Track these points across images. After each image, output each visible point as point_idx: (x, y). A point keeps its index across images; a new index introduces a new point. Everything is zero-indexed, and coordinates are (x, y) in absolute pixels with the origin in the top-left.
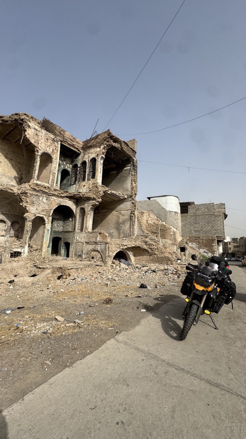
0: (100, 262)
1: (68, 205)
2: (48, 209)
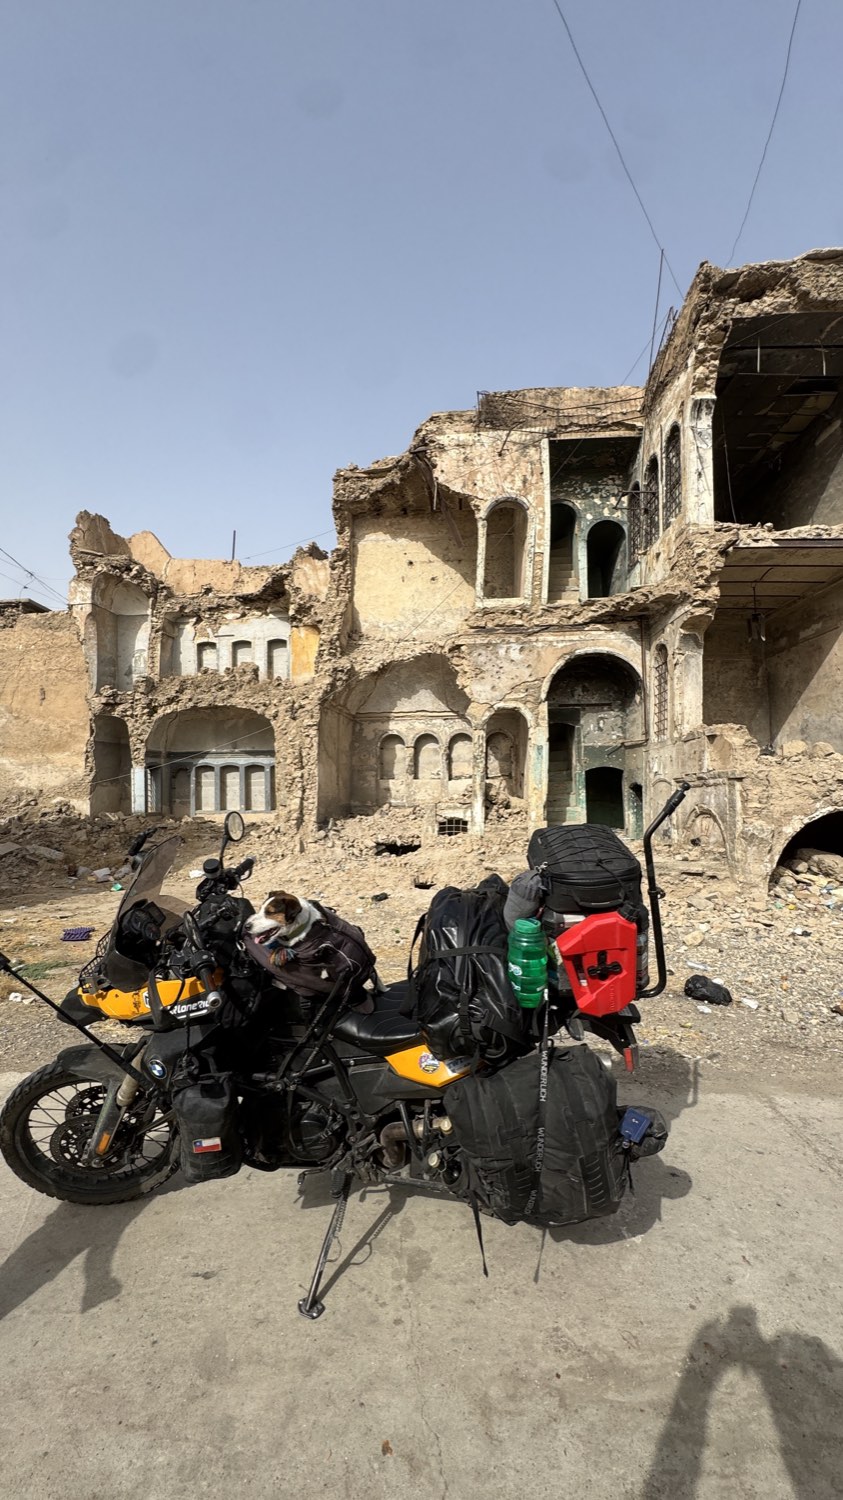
2: (530, 679)
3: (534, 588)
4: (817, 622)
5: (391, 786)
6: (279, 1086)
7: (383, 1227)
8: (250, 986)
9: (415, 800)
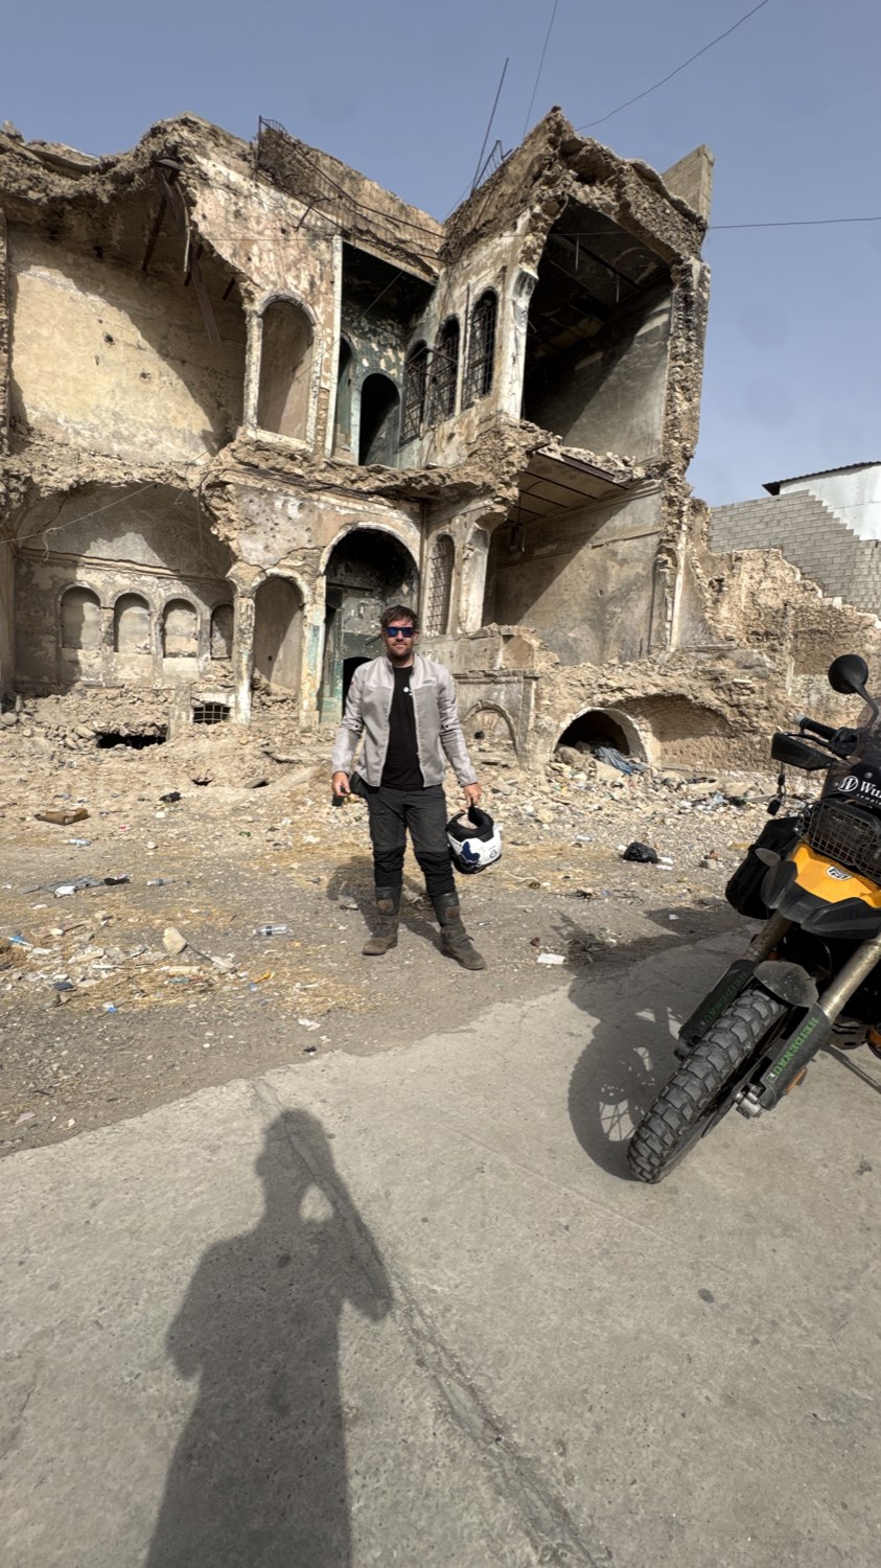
0: (505, 750)
1: (386, 527)
2: (308, 546)
3: (317, 433)
4: (552, 543)
5: (80, 658)
9: (116, 679)
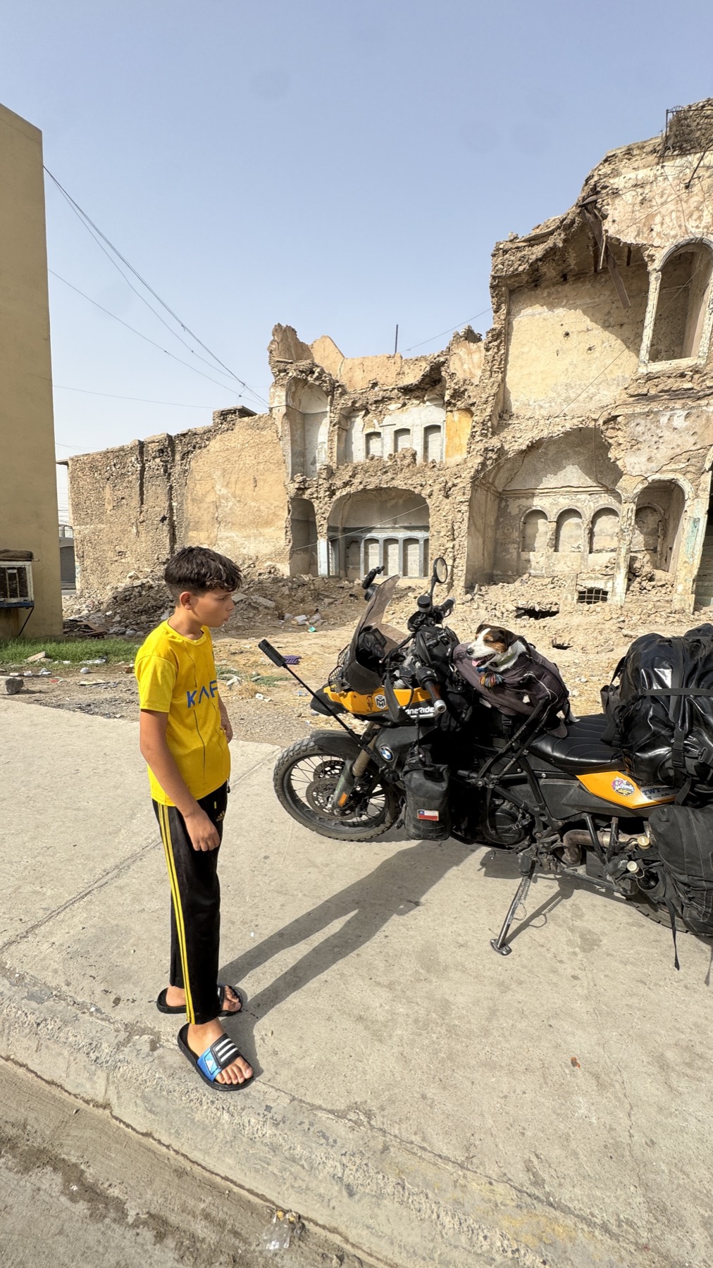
2: (694, 448)
5: (532, 558)
6: (480, 783)
7: (555, 906)
8: (464, 701)
9: (554, 571)
